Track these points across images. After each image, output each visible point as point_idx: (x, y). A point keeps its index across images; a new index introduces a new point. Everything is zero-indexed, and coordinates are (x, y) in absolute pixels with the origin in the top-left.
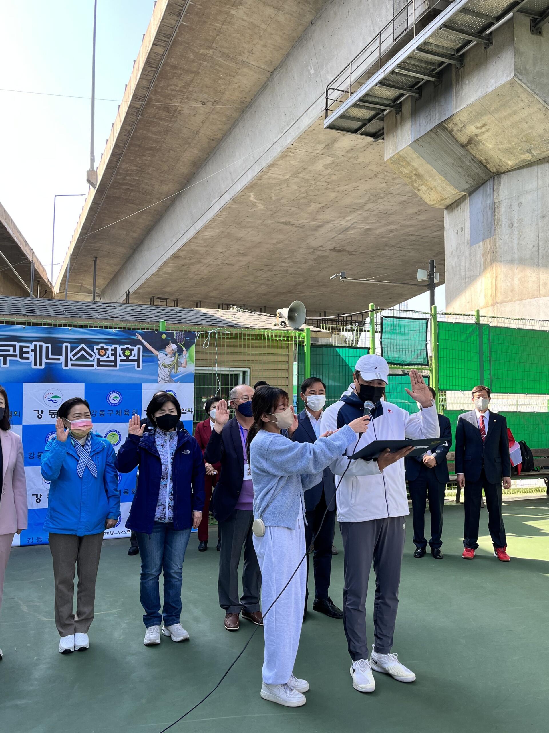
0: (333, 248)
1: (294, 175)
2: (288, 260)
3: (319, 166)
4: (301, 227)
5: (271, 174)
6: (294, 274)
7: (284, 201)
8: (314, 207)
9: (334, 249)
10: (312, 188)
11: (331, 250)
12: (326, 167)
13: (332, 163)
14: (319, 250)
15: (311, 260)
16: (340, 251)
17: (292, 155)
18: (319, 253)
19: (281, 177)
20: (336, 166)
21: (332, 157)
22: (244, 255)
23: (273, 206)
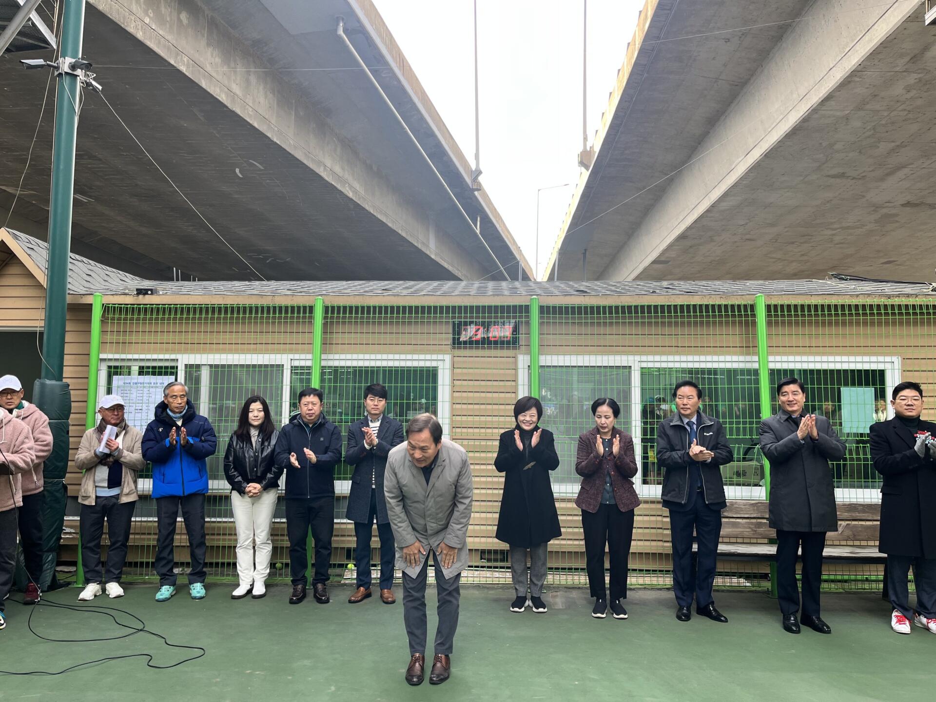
0: (906, 202)
1: (859, 108)
2: (835, 226)
3: (898, 90)
4: (860, 179)
5: (823, 112)
6: (842, 243)
7: (838, 146)
8: (884, 147)
9: (908, 203)
10: (883, 122)
11: (903, 205)
12: (908, 89)
13: (918, 82)
14: (884, 207)
15: (870, 222)
16: (916, 205)
17: (858, 79)
18: (884, 211)
19: (838, 114)
20: (925, 84)
21: (919, 73)
22: (772, 225)
23: (822, 155)
